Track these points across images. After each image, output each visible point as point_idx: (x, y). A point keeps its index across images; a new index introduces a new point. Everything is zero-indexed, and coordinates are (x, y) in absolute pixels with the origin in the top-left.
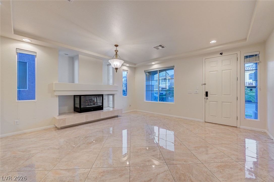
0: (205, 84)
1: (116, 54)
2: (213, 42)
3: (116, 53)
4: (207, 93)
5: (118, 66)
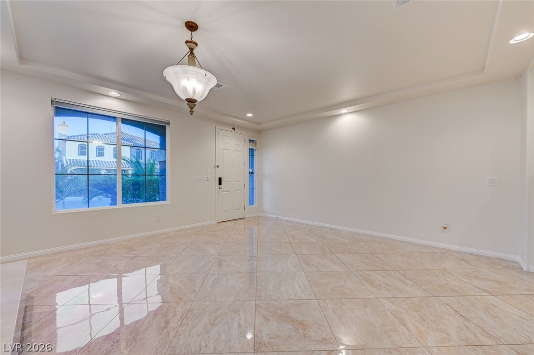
0: (218, 167)
1: (192, 53)
2: (249, 115)
3: (192, 50)
4: (220, 179)
5: (197, 92)
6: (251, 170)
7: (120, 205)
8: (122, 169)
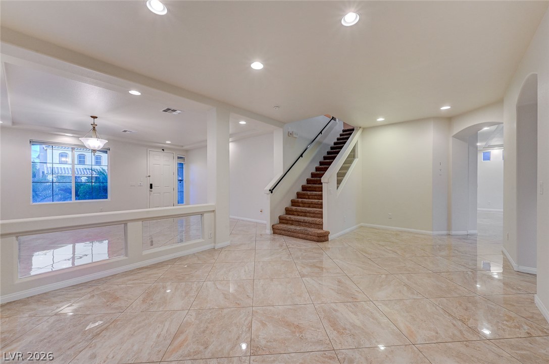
0: (149, 176)
1: (94, 129)
4: (151, 185)
6: (180, 178)
7: (74, 200)
8: (76, 175)
